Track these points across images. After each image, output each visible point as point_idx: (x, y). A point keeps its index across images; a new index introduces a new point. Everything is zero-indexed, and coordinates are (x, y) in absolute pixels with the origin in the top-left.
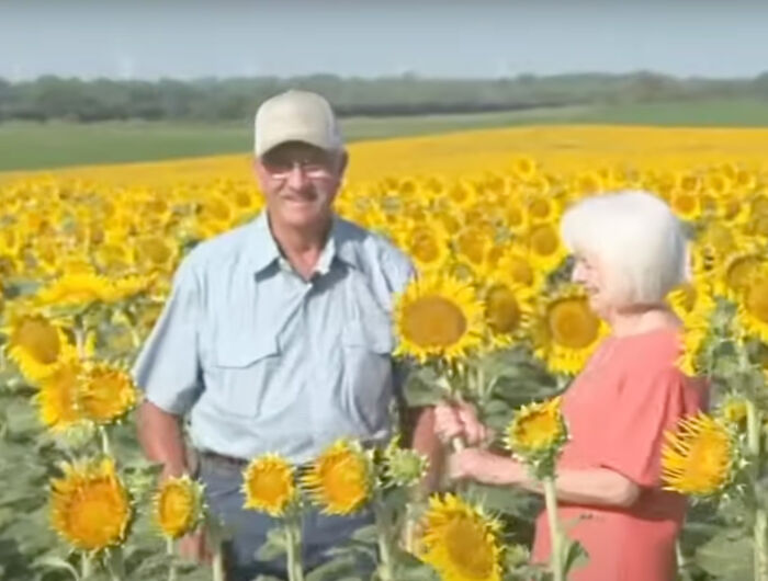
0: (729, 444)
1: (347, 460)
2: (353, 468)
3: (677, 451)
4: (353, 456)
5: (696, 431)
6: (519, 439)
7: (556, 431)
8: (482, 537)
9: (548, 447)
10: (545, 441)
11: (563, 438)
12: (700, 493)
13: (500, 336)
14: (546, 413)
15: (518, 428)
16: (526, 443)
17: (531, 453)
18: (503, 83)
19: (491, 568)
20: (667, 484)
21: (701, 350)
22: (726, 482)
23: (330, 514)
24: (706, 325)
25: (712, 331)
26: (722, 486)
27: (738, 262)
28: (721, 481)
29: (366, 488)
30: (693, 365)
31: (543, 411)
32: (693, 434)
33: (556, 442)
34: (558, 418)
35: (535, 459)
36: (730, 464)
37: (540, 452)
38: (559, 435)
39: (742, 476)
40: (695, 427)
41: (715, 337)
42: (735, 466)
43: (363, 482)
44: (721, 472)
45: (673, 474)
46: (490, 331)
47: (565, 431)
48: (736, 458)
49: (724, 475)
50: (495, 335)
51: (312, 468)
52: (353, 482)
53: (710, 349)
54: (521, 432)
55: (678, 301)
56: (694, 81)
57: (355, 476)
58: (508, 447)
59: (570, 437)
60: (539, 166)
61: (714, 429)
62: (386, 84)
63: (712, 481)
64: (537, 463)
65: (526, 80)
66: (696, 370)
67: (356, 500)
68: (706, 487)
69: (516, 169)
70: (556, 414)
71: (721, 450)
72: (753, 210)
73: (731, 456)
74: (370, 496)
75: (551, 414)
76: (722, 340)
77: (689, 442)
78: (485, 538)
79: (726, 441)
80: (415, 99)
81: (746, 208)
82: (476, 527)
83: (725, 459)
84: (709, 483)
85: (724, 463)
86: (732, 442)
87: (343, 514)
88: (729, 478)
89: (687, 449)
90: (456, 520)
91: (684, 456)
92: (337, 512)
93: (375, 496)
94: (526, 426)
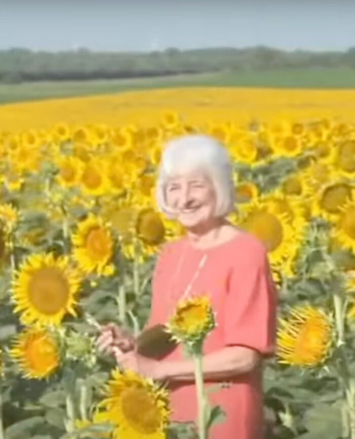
0: (329, 329)
1: (44, 338)
2: (50, 344)
3: (290, 334)
4: (48, 334)
5: (304, 319)
6: (178, 325)
7: (207, 320)
8: (153, 402)
9: (200, 331)
10: (198, 327)
11: (211, 325)
12: (306, 366)
13: (150, 248)
14: (200, 306)
15: (178, 317)
16: (184, 328)
17: (187, 336)
18: (155, 55)
19: (159, 426)
20: (282, 359)
21: (296, 258)
22: (327, 357)
23: (31, 377)
24: (301, 238)
25: (305, 243)
26: (323, 360)
27: (329, 189)
28: (323, 356)
29: (59, 358)
30: (292, 269)
31: (198, 304)
32: (302, 321)
33: (207, 328)
34: (208, 310)
35: (190, 340)
36: (329, 344)
37: (193, 336)
38: (209, 323)
39: (338, 353)
40: (303, 316)
41: (307, 247)
42: (333, 345)
43: (56, 354)
44: (323, 350)
45: (287, 351)
46: (141, 243)
47: (212, 321)
48: (334, 339)
49: (325, 352)
50: (146, 248)
51: (17, 344)
52: (47, 354)
53: (304, 257)
54: (180, 320)
55: (286, 220)
56: (299, 53)
57: (49, 349)
58: (169, 331)
59: (216, 324)
60: (181, 118)
61: (318, 318)
62: (65, 57)
63: (316, 357)
64: (191, 343)
65: (172, 53)
66: (295, 273)
67: (49, 368)
68: (312, 361)
69: (164, 121)
70: (207, 307)
71: (322, 334)
72: (340, 153)
73: (330, 338)
74: (61, 364)
75: (203, 307)
76: (314, 249)
77: (298, 327)
78: (156, 404)
79: (326, 326)
80: (90, 67)
81: (333, 151)
82: (149, 394)
83: (325, 340)
84: (314, 358)
85: (325, 343)
86: (331, 327)
87: (40, 379)
88: (328, 354)
89: (297, 332)
90: (133, 389)
91: (295, 337)
92: (36, 377)
93: (65, 364)
94: (184, 315)
